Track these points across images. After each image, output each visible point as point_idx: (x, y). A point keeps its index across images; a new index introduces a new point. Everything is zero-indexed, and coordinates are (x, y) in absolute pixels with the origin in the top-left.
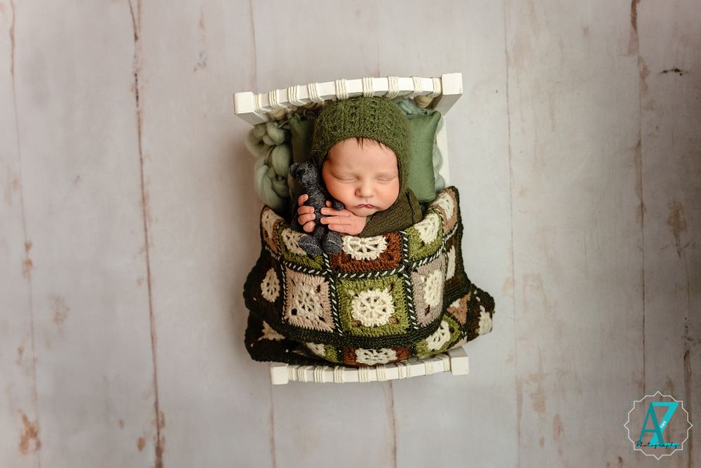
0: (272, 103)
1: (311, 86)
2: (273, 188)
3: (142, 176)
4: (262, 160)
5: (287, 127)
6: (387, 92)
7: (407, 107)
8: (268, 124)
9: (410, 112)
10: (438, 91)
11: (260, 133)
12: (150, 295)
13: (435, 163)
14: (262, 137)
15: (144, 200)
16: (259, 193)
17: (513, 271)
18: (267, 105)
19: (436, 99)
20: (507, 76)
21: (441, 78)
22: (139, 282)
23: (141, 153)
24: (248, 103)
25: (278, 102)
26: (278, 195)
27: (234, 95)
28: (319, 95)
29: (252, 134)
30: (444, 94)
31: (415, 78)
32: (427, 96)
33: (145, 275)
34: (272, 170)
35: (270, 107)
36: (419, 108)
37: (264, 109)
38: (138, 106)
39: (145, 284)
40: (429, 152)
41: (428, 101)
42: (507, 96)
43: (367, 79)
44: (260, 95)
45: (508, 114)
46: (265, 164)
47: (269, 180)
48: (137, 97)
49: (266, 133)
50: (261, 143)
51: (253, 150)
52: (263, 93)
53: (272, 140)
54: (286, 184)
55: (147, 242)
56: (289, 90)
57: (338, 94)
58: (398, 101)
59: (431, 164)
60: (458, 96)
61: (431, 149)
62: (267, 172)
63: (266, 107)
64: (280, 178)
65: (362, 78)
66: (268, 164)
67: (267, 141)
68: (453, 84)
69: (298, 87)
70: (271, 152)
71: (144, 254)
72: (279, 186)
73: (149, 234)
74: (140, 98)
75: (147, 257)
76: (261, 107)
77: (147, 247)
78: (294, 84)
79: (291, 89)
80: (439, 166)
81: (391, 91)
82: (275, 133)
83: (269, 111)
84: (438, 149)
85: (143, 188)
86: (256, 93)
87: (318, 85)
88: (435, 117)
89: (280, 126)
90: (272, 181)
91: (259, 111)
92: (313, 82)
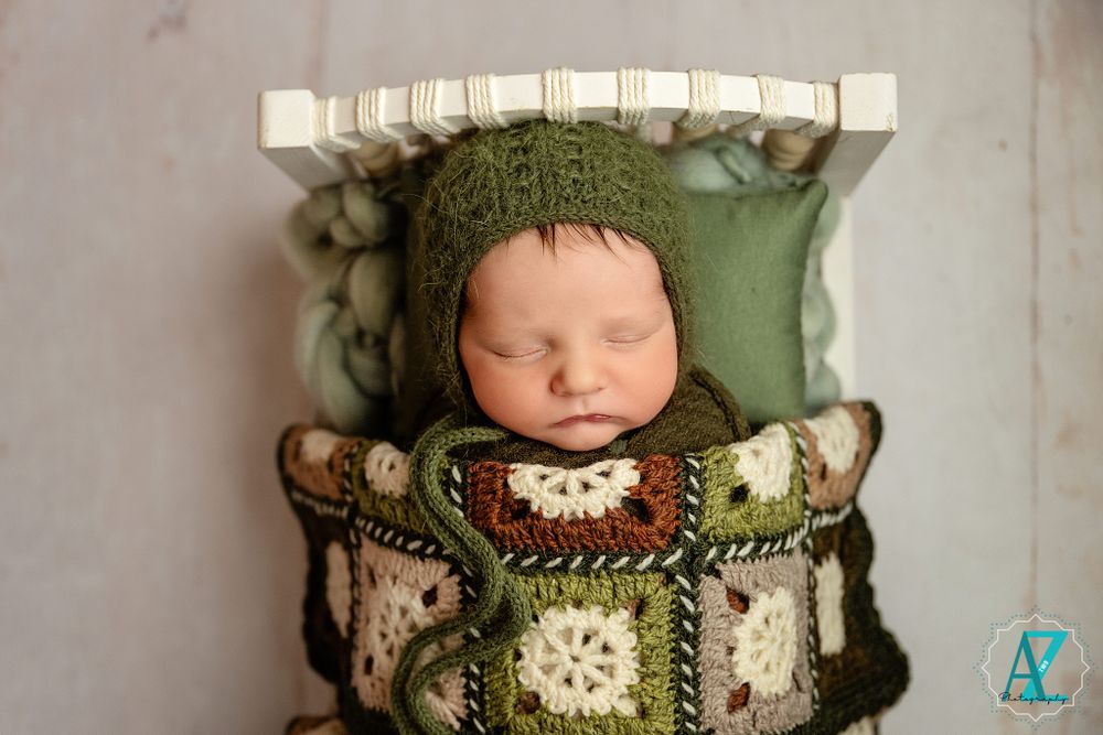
0: (365, 124)
1: (475, 83)
2: (347, 366)
4: (322, 286)
5: (399, 198)
6: (686, 113)
7: (740, 164)
8: (348, 188)
9: (747, 177)
10: (826, 118)
11: (325, 212)
14: (328, 223)
18: (351, 129)
19: (826, 143)
21: (837, 86)
24: (299, 121)
25: (382, 120)
26: (359, 388)
27: (259, 96)
28: (497, 109)
29: (299, 216)
30: (845, 127)
31: (765, 80)
32: (796, 131)
34: (347, 316)
35: (357, 134)
36: (775, 169)
37: (341, 141)
40: (792, 291)
41: (799, 148)
42: (1033, 160)
43: (632, 72)
44: (332, 102)
46: (331, 298)
47: (337, 345)
49: (342, 213)
50: (324, 241)
51: (298, 261)
52: (341, 95)
53: (354, 230)
54: (384, 357)
56: (415, 92)
57: (549, 108)
58: (717, 144)
59: (795, 327)
60: (884, 137)
61: (798, 283)
62: (332, 324)
63: (346, 135)
64: (369, 340)
65: (618, 70)
66: (339, 299)
67: (340, 234)
68: (869, 103)
69: (441, 85)
70: (349, 267)
72: (364, 362)
76: (332, 133)
78: (428, 75)
79: (420, 89)
80: (824, 339)
81: (697, 108)
82: (362, 211)
83: (353, 145)
84: (823, 294)
86: (321, 95)
87: (495, 82)
88: (813, 195)
89: (381, 194)
90: (345, 347)
91: (326, 147)
92: (484, 71)
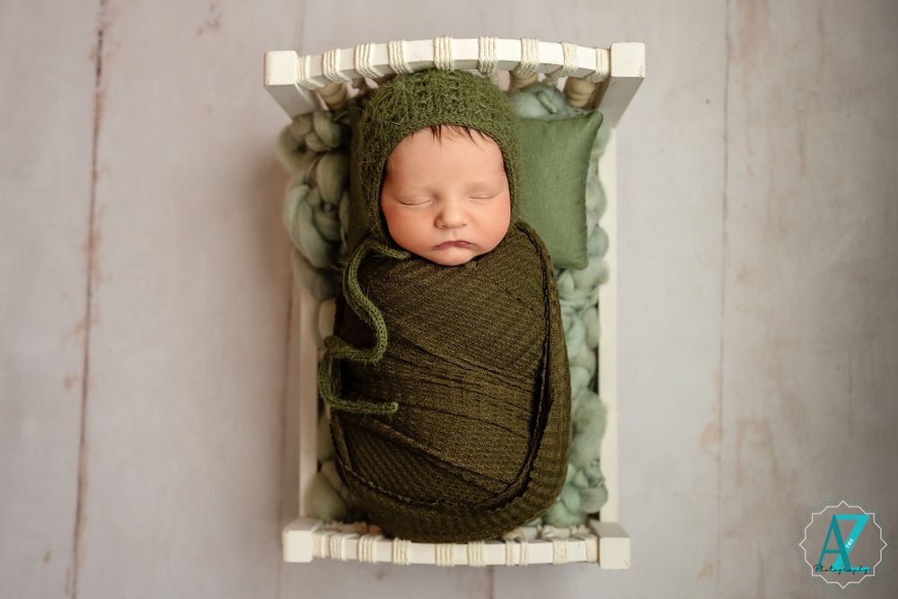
0: (328, 71)
1: (394, 45)
2: (314, 222)
3: (93, 203)
4: (300, 175)
5: (347, 121)
6: (519, 64)
7: (550, 102)
8: (316, 115)
9: (554, 110)
10: (603, 70)
11: (302, 130)
12: (84, 406)
13: (590, 202)
14: (305, 136)
15: (92, 242)
16: (290, 229)
17: (721, 413)
18: (319, 74)
19: (602, 86)
20: (727, 77)
21: (609, 50)
22: (68, 383)
23: (94, 163)
24: (288, 69)
25: (338, 68)
27: (265, 54)
28: (406, 60)
29: (287, 132)
30: (613, 75)
31: (566, 45)
32: (586, 78)
33: (80, 372)
34: (315, 193)
35: (323, 78)
36: (572, 106)
37: (312, 81)
38: (98, 84)
39: (78, 387)
40: (579, 179)
41: (586, 90)
42: (726, 109)
43: (487, 39)
44: (308, 58)
45: (726, 140)
46: (305, 183)
47: (309, 210)
48: (99, 71)
49: (312, 130)
50: (302, 149)
51: (285, 161)
52: (313, 54)
53: (320, 140)
54: (337, 218)
55: (88, 314)
56: (357, 51)
57: (437, 60)
58: (537, 89)
59: (582, 201)
60: (638, 82)
61: (584, 174)
62: (306, 197)
63: (316, 78)
64: (328, 207)
65: (479, 38)
66: (310, 183)
67: (312, 143)
68: (628, 61)
69: (373, 46)
70: (316, 164)
71: (83, 333)
72: (325, 220)
73: (94, 300)
74: (104, 72)
75: (87, 341)
76: (308, 77)
77: (88, 322)
78: (366, 41)
79: (360, 49)
80: (599, 211)
81: (525, 61)
82: (324, 128)
83: (321, 85)
84: (600, 185)
85: (91, 219)
86: (301, 54)
87: (406, 45)
88: (594, 120)
89: (335, 119)
90: (313, 211)
91: (304, 86)
92: (399, 38)
